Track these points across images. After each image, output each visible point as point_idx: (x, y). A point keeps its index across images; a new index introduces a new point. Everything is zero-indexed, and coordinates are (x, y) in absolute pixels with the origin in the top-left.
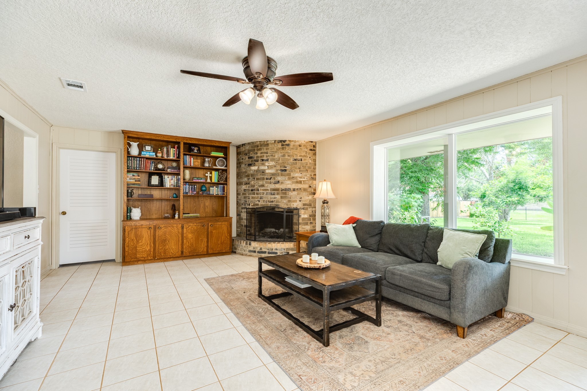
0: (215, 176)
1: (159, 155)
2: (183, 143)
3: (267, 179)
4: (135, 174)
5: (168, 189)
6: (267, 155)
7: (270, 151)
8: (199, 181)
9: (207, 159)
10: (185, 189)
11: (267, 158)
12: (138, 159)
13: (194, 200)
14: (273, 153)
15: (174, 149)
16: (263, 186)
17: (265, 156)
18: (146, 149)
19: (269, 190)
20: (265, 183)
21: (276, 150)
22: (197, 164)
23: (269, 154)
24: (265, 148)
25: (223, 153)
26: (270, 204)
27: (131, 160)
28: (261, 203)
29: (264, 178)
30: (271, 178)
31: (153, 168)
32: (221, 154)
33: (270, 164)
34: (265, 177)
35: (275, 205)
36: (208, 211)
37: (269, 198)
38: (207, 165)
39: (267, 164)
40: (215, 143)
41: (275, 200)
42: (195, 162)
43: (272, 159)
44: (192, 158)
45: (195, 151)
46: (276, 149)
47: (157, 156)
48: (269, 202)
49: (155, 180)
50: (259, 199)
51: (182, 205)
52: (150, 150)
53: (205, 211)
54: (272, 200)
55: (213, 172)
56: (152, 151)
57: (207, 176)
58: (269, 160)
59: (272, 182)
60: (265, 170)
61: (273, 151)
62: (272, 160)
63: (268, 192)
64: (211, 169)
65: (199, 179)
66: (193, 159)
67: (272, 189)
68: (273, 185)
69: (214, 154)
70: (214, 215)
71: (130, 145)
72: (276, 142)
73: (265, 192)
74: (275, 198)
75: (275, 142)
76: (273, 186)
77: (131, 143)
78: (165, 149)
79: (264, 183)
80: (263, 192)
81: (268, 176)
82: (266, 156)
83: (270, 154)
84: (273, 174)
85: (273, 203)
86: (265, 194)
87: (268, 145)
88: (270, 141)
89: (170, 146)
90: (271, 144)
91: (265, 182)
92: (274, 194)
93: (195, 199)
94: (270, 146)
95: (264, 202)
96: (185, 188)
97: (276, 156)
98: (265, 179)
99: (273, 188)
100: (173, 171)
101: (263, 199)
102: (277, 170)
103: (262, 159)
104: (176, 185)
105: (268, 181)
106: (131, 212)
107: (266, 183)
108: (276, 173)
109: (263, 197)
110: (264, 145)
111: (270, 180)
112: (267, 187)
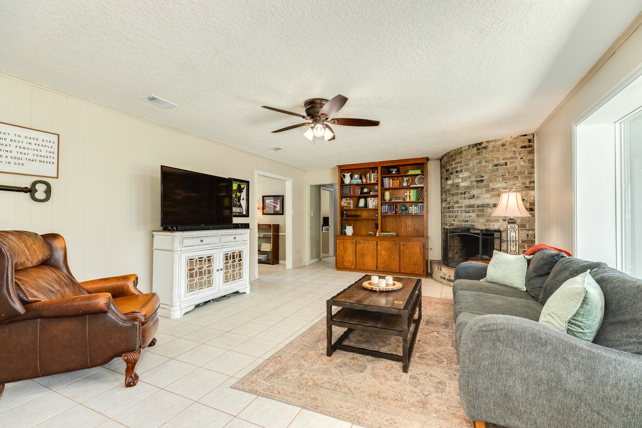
0: (412, 195)
1: (364, 181)
2: (380, 167)
3: (461, 194)
4: (348, 199)
5: (371, 209)
6: (461, 165)
7: (464, 159)
8: (398, 200)
9: (405, 179)
10: (385, 209)
11: (461, 169)
12: (349, 186)
13: (396, 220)
14: (467, 162)
15: (375, 174)
16: (457, 202)
17: (459, 166)
18: (355, 178)
19: (464, 207)
21: (470, 157)
22: (396, 184)
23: (463, 164)
24: (459, 156)
25: (420, 170)
26: (465, 224)
27: (344, 188)
28: (456, 223)
30: (465, 192)
31: (360, 193)
32: (419, 172)
33: (464, 176)
34: (460, 191)
35: (470, 225)
36: (410, 231)
37: (464, 217)
38: (405, 184)
39: (461, 176)
40: (411, 162)
41: (470, 219)
42: (394, 183)
43: (466, 168)
44: (391, 180)
45: (394, 172)
46: (470, 155)
47: (362, 182)
48: (464, 222)
49: (362, 203)
50: (454, 219)
51: (380, 224)
52: (357, 177)
53: (406, 230)
54: (466, 219)
55: (412, 191)
56: (359, 179)
57: (407, 195)
58: (463, 171)
59: (467, 197)
60: (459, 183)
61: (467, 160)
62: (467, 170)
63: (462, 209)
64: (408, 188)
65: (397, 199)
66: (393, 180)
67: (467, 205)
68: (467, 201)
69: (411, 172)
70: (416, 235)
71: (344, 176)
72: (471, 147)
73: (459, 209)
74: (470, 217)
75: (469, 147)
76: (467, 202)
77: (345, 174)
78: (368, 175)
79: (459, 198)
80: (458, 209)
81: (462, 190)
82: (460, 166)
83: (464, 163)
84: (467, 188)
85: (468, 223)
86: (459, 212)
87: (461, 152)
88: (464, 147)
89: (371, 172)
90: (465, 150)
92: (468, 212)
93: (397, 219)
94: (464, 153)
95: (459, 222)
97: (471, 165)
98: (459, 194)
99: (468, 204)
100: (374, 193)
101: (458, 219)
102: (472, 182)
103: (456, 171)
104: (376, 206)
105: (462, 196)
106: (345, 228)
107: (461, 198)
108: (471, 185)
109: (457, 215)
110: (458, 154)
111: (465, 195)
112: (462, 204)
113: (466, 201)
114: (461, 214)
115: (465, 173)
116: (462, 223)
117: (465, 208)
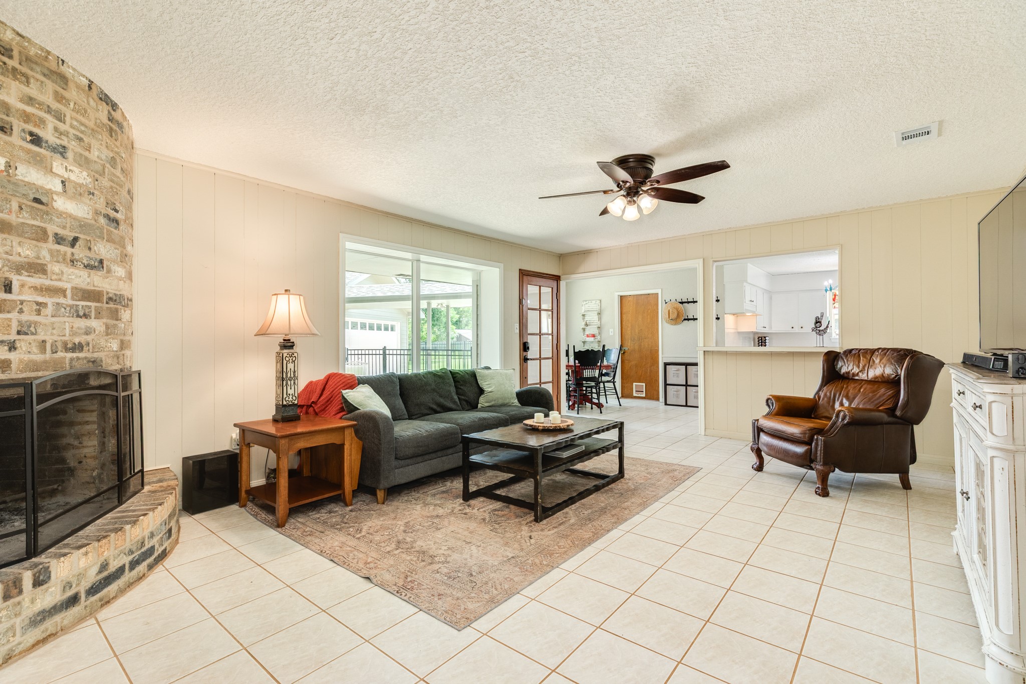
3: (59, 240)
7: (73, 114)
11: (58, 142)
16: (37, 268)
19: (69, 293)
20: (48, 258)
23: (66, 127)
26: (72, 359)
28: (26, 357)
29: (44, 231)
30: (76, 239)
33: (73, 177)
34: (52, 229)
35: (89, 361)
37: (67, 332)
39: (57, 167)
41: (89, 338)
43: (79, 154)
48: (67, 349)
50: (13, 336)
54: (77, 340)
58: (70, 155)
59: (80, 260)
60: (49, 193)
61: (82, 124)
62: (81, 161)
63: (62, 300)
68: (81, 273)
72: (93, 90)
73: (49, 301)
75: (89, 87)
76: (80, 278)
79: (45, 253)
80: (40, 299)
81: (64, 227)
82: (55, 129)
83: (71, 126)
84: (84, 226)
85: (81, 355)
86: (49, 310)
91: (51, 252)
92: (86, 316)
94: (71, 92)
98: (50, 237)
99: (84, 286)
101: (41, 337)
102: (96, 212)
103: (31, 134)
105: (62, 248)
107: (55, 257)
108: (93, 222)
109: (36, 323)
110: (46, 72)
111: (73, 250)
112: (60, 280)
113: (76, 271)
114: (54, 319)
115: (76, 170)
116: (61, 354)
117: (73, 299)
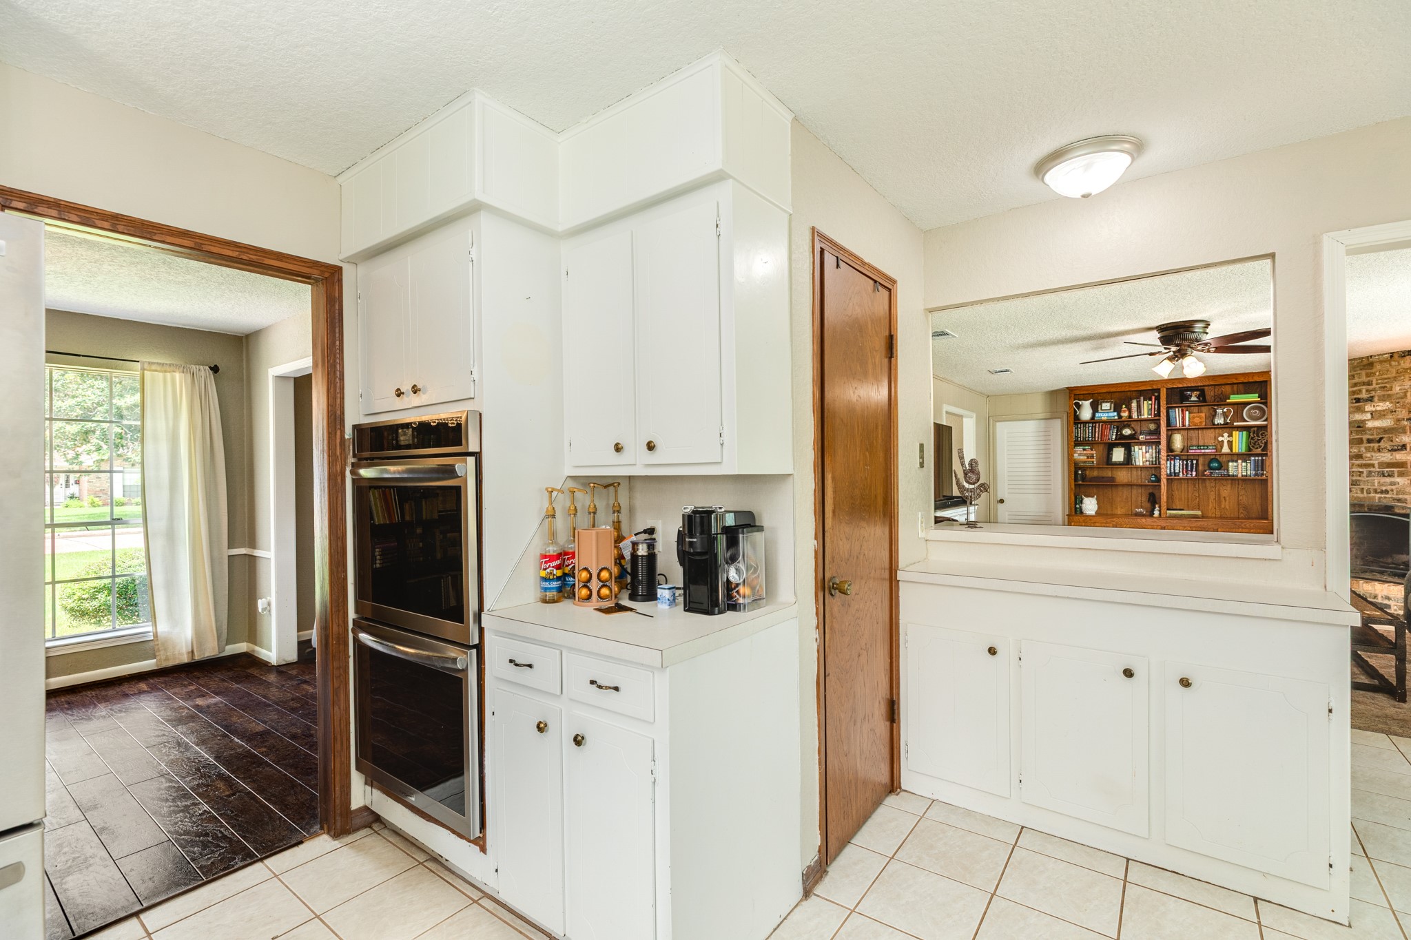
0: (1239, 441)
1: (1125, 414)
2: (1165, 389)
3: (1369, 441)
4: (1086, 447)
5: (1142, 468)
6: (1370, 387)
7: (1378, 378)
8: (1203, 451)
9: (1219, 411)
10: (1172, 467)
11: (1368, 396)
12: (1091, 425)
13: (1195, 486)
14: (1386, 383)
15: (1150, 402)
16: (1358, 457)
17: (1364, 391)
18: (1103, 408)
19: (1376, 466)
20: (1364, 451)
21: (1394, 375)
22: (1197, 420)
23: (1374, 386)
24: (1363, 373)
25: (1257, 395)
26: (1380, 498)
27: (1080, 428)
28: (1356, 495)
29: (1361, 439)
30: (1381, 439)
31: (1114, 437)
32: (1254, 397)
33: (1378, 408)
34: (1365, 437)
35: (1394, 500)
36: (1228, 508)
37: (1376, 484)
38: (1219, 420)
39: (1369, 408)
40: (1236, 379)
41: (1393, 487)
42: (1194, 418)
43: (1384, 395)
44: (1187, 413)
45: (1194, 399)
46: (1394, 371)
47: (1120, 417)
48: (1376, 491)
49: (1118, 455)
51: (1165, 494)
52: (1109, 408)
53: (1220, 506)
54: (1384, 488)
55: (1235, 434)
56: (1112, 410)
57: (1223, 441)
58: (1376, 399)
59: (1386, 448)
60: (1363, 422)
61: (1386, 379)
62: (1383, 399)
63: (1372, 469)
64: (1228, 427)
65: (1202, 448)
66: (1190, 413)
67: (1385, 463)
68: (1386, 454)
69: (1234, 398)
70: (1242, 515)
71: (1078, 406)
72: (1396, 356)
73: (1365, 470)
74: (1392, 484)
75: (1391, 357)
76: (1387, 457)
77: (1080, 402)
78: (1134, 404)
79: (1363, 449)
80: (1361, 470)
81: (1373, 435)
82: (1367, 391)
83: (1377, 384)
84: (1386, 430)
85: (1387, 496)
87: (1371, 365)
88: (1378, 355)
89: (1142, 398)
90: (1381, 362)
91: (1366, 448)
92: (1389, 476)
93: (1197, 485)
94: (1378, 367)
95: (1362, 492)
96: (1172, 465)
97: (1397, 389)
98: (1365, 441)
99: (1388, 461)
100: (1148, 437)
101: (1362, 487)
102: (1398, 420)
103: (1355, 399)
104: (1156, 461)
105: (1372, 445)
106: (1081, 502)
107: (1368, 449)
108: (1396, 426)
109: (1359, 480)
110: (1362, 367)
111: (1379, 444)
112: (1371, 460)
113: (1382, 454)
114: (1368, 478)
115: (1381, 404)
116: (1372, 495)
117: (1379, 468)
